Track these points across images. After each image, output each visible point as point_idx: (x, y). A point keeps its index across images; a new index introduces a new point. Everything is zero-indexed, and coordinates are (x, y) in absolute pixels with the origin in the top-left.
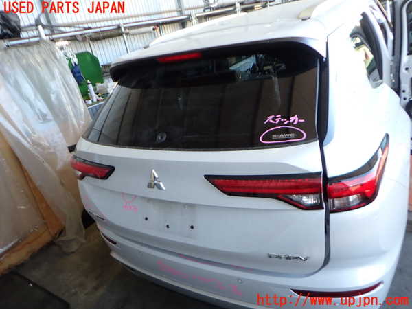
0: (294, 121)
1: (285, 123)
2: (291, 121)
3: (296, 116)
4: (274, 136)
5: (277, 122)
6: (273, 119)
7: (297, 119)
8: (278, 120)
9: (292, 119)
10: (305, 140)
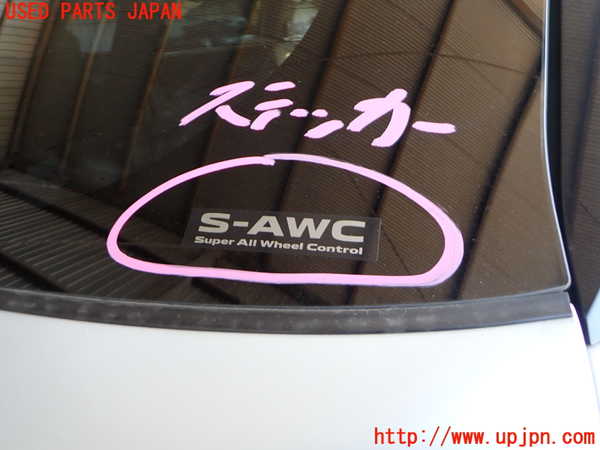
0: (384, 121)
1: (315, 133)
2: (356, 126)
3: (399, 94)
4: (214, 223)
5: (259, 124)
6: (242, 105)
7: (402, 114)
8: (269, 112)
9: (370, 110)
10: (455, 287)
